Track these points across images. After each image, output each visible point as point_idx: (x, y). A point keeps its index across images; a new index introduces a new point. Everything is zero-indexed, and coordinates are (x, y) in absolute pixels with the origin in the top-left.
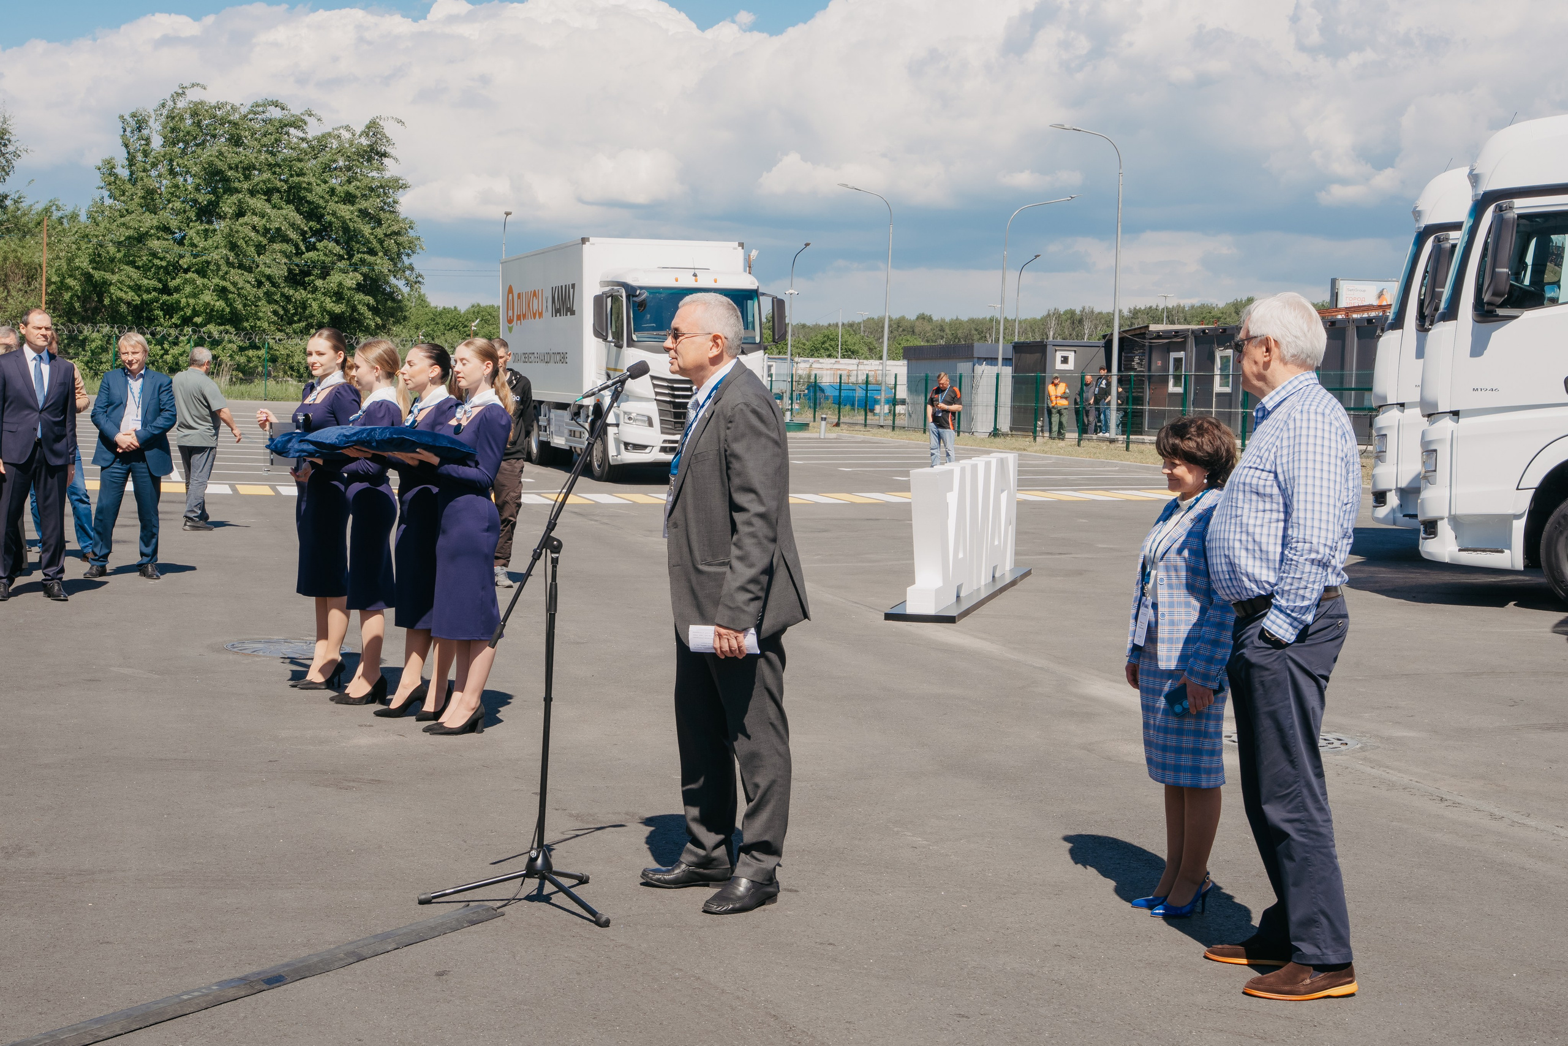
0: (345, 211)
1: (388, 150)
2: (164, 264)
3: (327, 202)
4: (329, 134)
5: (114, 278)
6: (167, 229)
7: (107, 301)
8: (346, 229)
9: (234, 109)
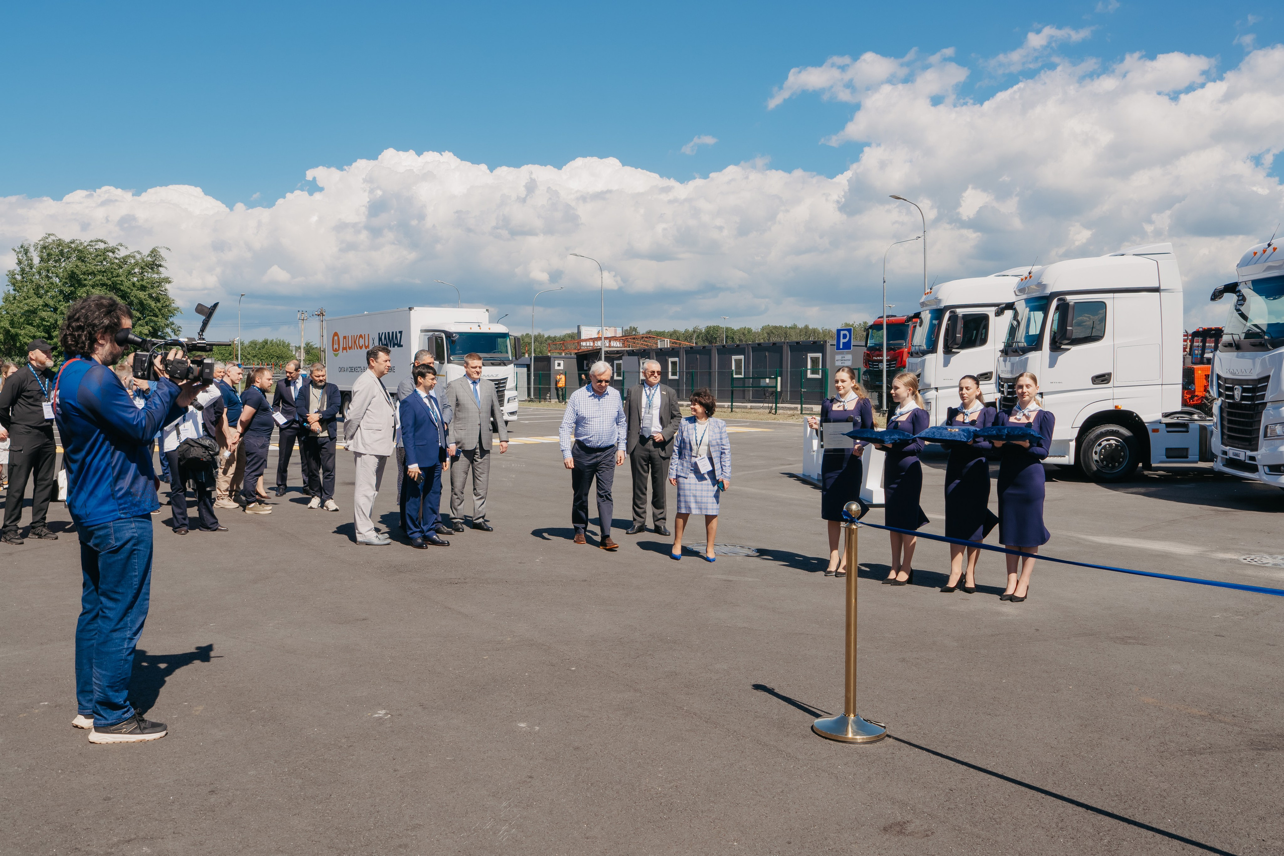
0: (142, 295)
1: (162, 263)
2: (48, 324)
3: (132, 290)
4: (129, 256)
5: (22, 332)
6: (46, 305)
7: (18, 344)
8: (141, 303)
9: (81, 243)
